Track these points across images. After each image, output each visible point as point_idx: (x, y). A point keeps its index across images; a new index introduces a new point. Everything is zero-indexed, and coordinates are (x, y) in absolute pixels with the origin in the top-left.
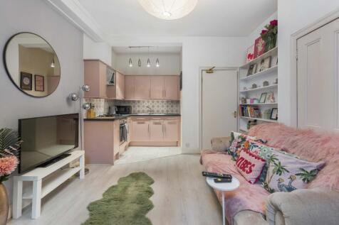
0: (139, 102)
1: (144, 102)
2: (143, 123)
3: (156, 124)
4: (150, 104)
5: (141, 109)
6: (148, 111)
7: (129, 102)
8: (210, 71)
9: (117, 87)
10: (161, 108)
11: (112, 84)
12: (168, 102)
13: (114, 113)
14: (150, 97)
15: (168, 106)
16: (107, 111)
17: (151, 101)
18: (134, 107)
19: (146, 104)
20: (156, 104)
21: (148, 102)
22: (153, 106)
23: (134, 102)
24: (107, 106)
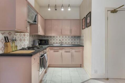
0: (54, 37)
1: (57, 37)
2: (58, 51)
3: (66, 52)
4: (61, 38)
5: (55, 41)
6: (60, 43)
7: (48, 37)
8: (114, 11)
9: (39, 25)
10: (67, 41)
11: (35, 23)
12: (72, 37)
13: (38, 44)
14: (61, 34)
15: (72, 40)
16: (32, 43)
17: (61, 36)
18: (51, 40)
19: (58, 38)
20: (65, 39)
21: (60, 37)
22: (63, 40)
23: (51, 37)
24: (32, 39)
